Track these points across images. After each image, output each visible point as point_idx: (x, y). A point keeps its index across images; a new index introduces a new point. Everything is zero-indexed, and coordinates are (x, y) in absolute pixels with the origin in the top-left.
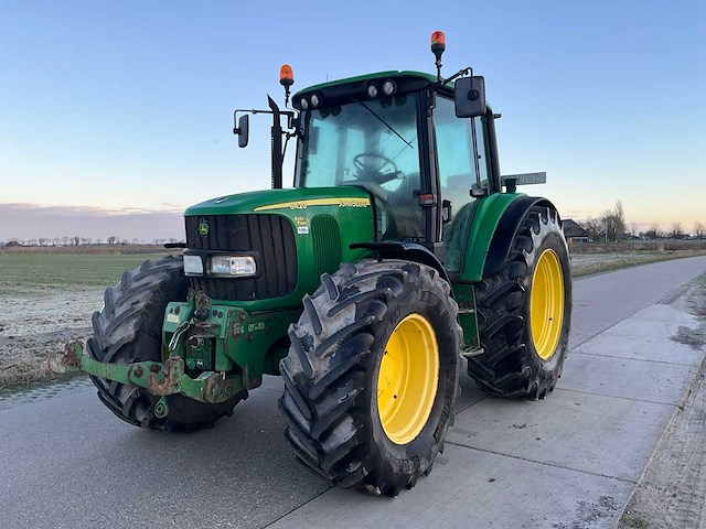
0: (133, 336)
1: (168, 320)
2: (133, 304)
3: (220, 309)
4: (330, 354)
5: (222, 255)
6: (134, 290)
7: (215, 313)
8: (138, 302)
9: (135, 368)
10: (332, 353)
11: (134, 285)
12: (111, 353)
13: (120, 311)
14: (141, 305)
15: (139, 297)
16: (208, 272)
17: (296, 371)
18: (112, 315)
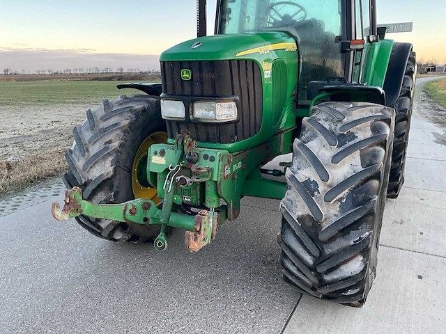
0: (111, 173)
1: (153, 161)
2: (106, 143)
3: (211, 153)
4: (340, 200)
5: (205, 101)
6: (105, 131)
7: (206, 157)
8: (110, 142)
9: (130, 207)
10: (342, 198)
11: (103, 125)
12: (90, 188)
13: (94, 149)
14: (116, 144)
15: (111, 137)
16: (191, 117)
17: (300, 213)
18: (86, 153)
